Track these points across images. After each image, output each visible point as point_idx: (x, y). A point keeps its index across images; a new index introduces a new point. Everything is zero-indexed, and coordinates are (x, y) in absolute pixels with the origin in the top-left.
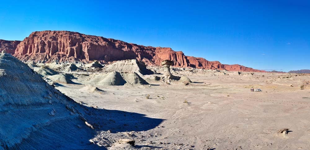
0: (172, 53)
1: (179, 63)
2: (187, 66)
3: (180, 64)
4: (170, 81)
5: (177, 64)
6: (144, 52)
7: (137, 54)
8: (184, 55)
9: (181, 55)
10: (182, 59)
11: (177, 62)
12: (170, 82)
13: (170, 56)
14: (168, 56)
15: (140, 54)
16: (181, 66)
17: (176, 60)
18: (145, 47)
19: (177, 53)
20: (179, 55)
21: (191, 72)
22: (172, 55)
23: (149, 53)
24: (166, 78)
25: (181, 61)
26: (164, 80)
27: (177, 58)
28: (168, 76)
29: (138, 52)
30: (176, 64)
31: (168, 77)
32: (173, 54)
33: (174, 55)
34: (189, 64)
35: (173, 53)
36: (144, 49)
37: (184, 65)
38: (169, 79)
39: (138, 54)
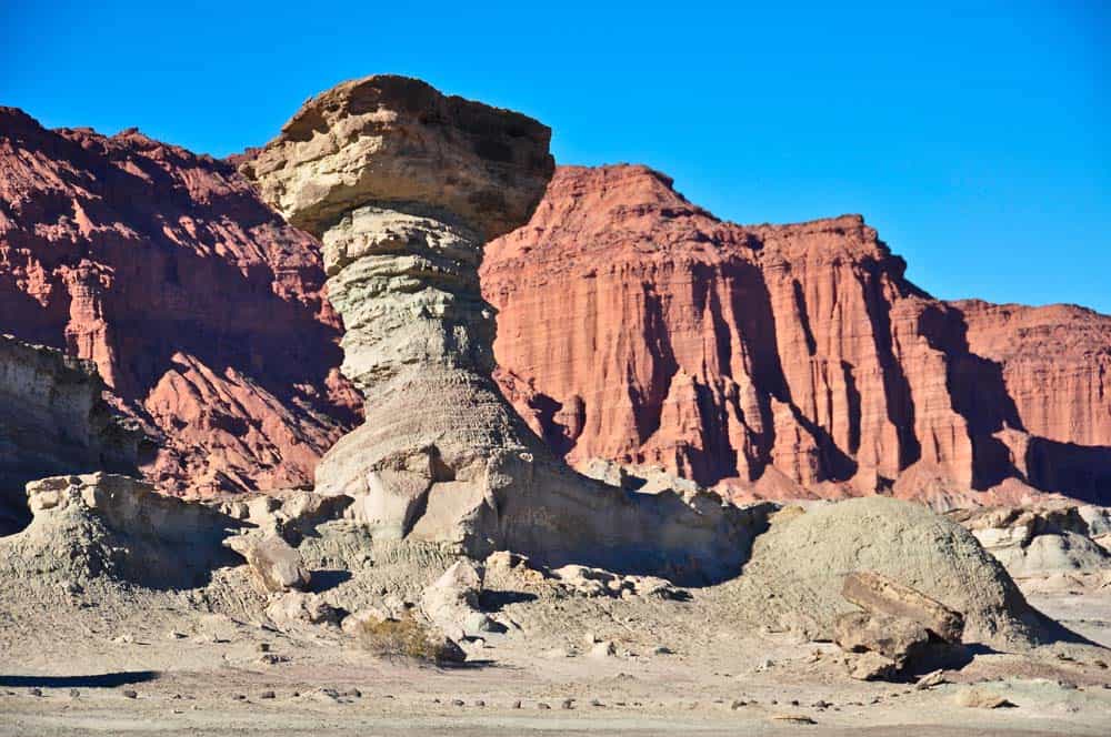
0: (683, 254)
1: (822, 436)
2: (965, 475)
3: (841, 441)
4: (486, 601)
5: (783, 447)
6: (176, 262)
7: (36, 283)
8: (907, 289)
9: (851, 288)
10: (869, 348)
11: (782, 414)
12: (473, 620)
13: (654, 309)
14: (609, 323)
15: (91, 281)
16: (865, 478)
17: (770, 382)
18: (192, 162)
19: (767, 260)
20: (817, 281)
21: (1049, 544)
22: (679, 288)
23: (262, 273)
24: (387, 535)
25: (854, 398)
26: (319, 581)
27: (786, 334)
28: (442, 472)
29: (66, 252)
30: (763, 441)
31: (441, 494)
32: (702, 276)
33: (724, 292)
34: (1006, 435)
35: (711, 256)
36: (182, 202)
37: (909, 452)
38: (475, 548)
39: (60, 296)
